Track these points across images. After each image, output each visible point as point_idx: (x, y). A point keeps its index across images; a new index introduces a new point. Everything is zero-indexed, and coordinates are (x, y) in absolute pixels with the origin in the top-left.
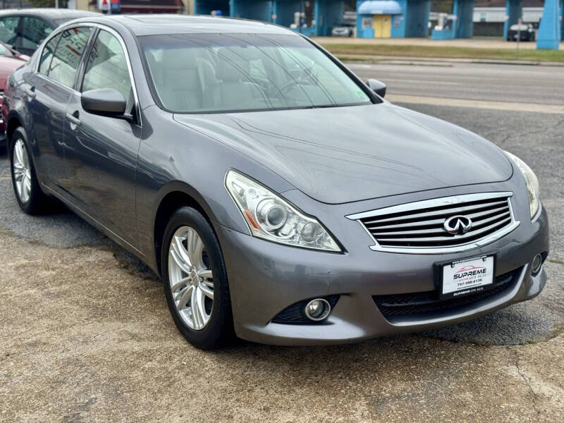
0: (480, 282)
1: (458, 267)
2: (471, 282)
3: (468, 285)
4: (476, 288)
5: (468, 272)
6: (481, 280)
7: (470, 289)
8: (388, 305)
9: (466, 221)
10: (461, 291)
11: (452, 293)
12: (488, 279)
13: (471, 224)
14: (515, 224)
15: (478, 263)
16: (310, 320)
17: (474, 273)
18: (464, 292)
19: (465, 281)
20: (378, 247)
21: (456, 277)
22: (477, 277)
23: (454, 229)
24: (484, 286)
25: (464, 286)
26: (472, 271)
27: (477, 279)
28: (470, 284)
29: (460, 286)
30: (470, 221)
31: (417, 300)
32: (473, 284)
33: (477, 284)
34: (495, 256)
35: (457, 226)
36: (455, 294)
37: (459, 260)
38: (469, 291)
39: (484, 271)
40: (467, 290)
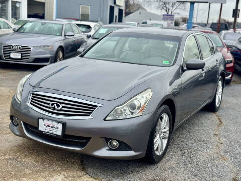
1: (46, 122)
2: (51, 131)
5: (50, 125)
6: (56, 132)
7: (50, 133)
9: (58, 106)
10: (46, 132)
11: (43, 131)
12: (59, 133)
13: (60, 108)
15: (55, 124)
17: (53, 127)
18: (48, 133)
19: (48, 129)
20: (29, 104)
21: (44, 125)
22: (54, 129)
24: (57, 135)
25: (48, 131)
29: (46, 130)
33: (54, 133)
34: (63, 124)
35: (53, 106)
36: (43, 133)
37: (46, 119)
39: (57, 128)
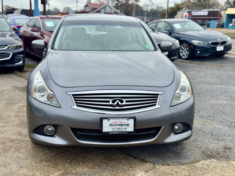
0: (126, 130)
1: (112, 121)
2: (120, 129)
3: (118, 130)
4: (123, 132)
5: (118, 124)
6: (126, 129)
7: (119, 132)
8: (79, 133)
9: (122, 102)
10: (114, 132)
12: (131, 129)
13: (124, 103)
14: (157, 106)
15: (125, 121)
16: (46, 134)
17: (122, 125)
18: (115, 133)
19: (116, 128)
20: (75, 107)
21: (111, 125)
23: (114, 104)
24: (128, 132)
25: (116, 130)
26: (121, 124)
27: (124, 128)
28: (119, 130)
29: (113, 130)
30: (125, 102)
31: (95, 133)
32: (121, 130)
33: (124, 130)
34: (135, 119)
35: (116, 103)
36: (110, 133)
37: (112, 118)
38: (118, 133)
39: (128, 125)
40: (118, 132)
